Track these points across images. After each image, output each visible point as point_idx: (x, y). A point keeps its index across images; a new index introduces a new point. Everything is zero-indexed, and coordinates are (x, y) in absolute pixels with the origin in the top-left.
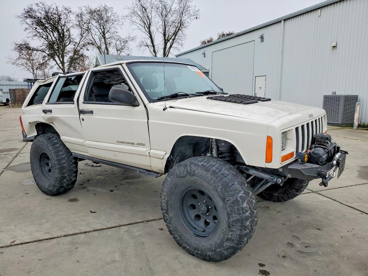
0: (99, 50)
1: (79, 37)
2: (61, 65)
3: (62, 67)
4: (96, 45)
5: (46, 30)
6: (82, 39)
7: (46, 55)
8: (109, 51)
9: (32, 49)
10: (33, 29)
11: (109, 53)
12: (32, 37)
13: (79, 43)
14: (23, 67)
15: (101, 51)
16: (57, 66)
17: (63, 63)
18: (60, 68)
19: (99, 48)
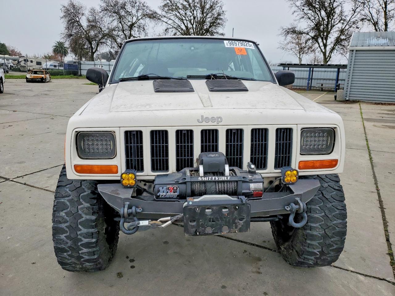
0: (375, 26)
1: (351, 13)
2: (323, 48)
3: (324, 51)
4: (372, 21)
5: (315, 10)
6: (354, 16)
7: (310, 38)
8: (388, 27)
9: (297, 32)
10: (301, 11)
11: (388, 29)
12: (299, 20)
13: (350, 20)
14: (291, 52)
15: (377, 28)
16: (319, 49)
17: (325, 46)
18: (322, 51)
19: (375, 24)
